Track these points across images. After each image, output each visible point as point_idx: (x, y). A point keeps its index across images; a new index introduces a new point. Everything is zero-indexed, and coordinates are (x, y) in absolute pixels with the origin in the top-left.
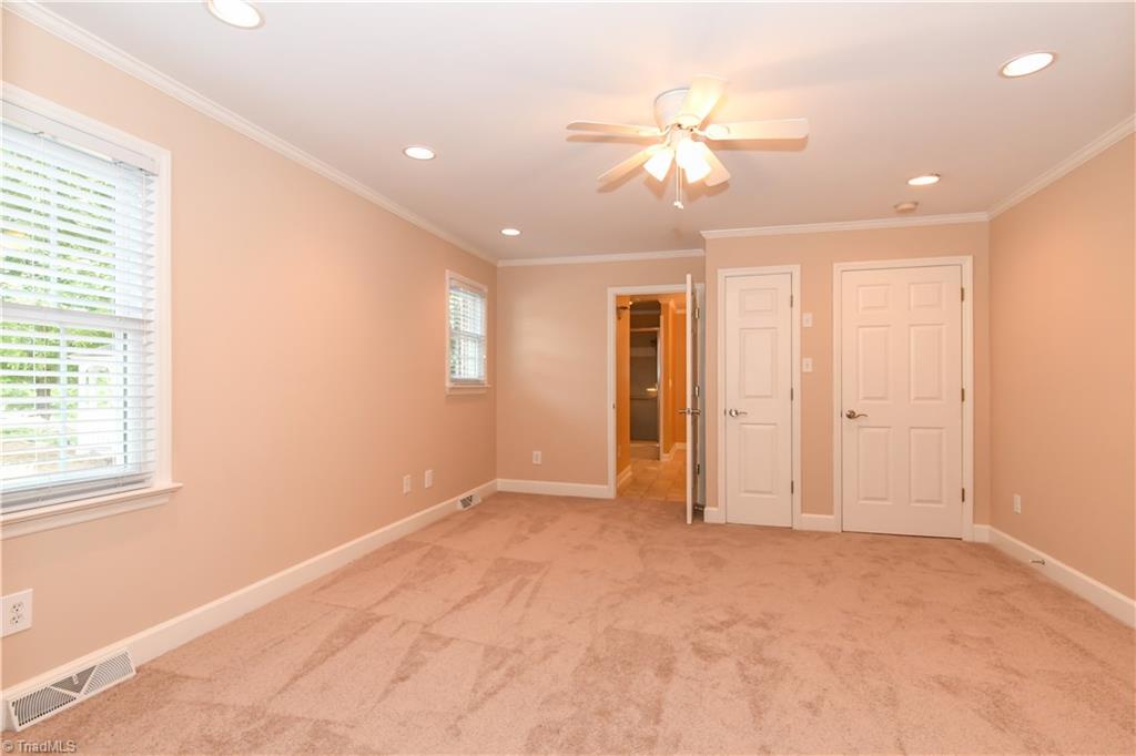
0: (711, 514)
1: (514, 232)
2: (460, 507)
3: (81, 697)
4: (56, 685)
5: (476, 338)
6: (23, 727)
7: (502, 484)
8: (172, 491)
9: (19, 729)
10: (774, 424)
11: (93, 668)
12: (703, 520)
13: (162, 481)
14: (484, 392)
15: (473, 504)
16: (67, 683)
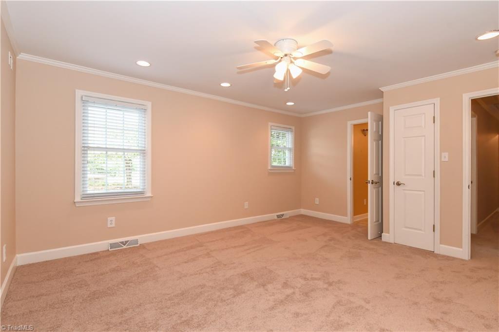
0: (385, 237)
1: (292, 104)
2: (276, 218)
3: (125, 247)
4: (120, 242)
5: (290, 149)
6: (112, 250)
7: (303, 211)
8: (152, 197)
9: (110, 250)
10: (424, 191)
11: (128, 241)
12: (381, 239)
13: (149, 194)
14: (293, 171)
15: (283, 218)
16: (122, 243)
